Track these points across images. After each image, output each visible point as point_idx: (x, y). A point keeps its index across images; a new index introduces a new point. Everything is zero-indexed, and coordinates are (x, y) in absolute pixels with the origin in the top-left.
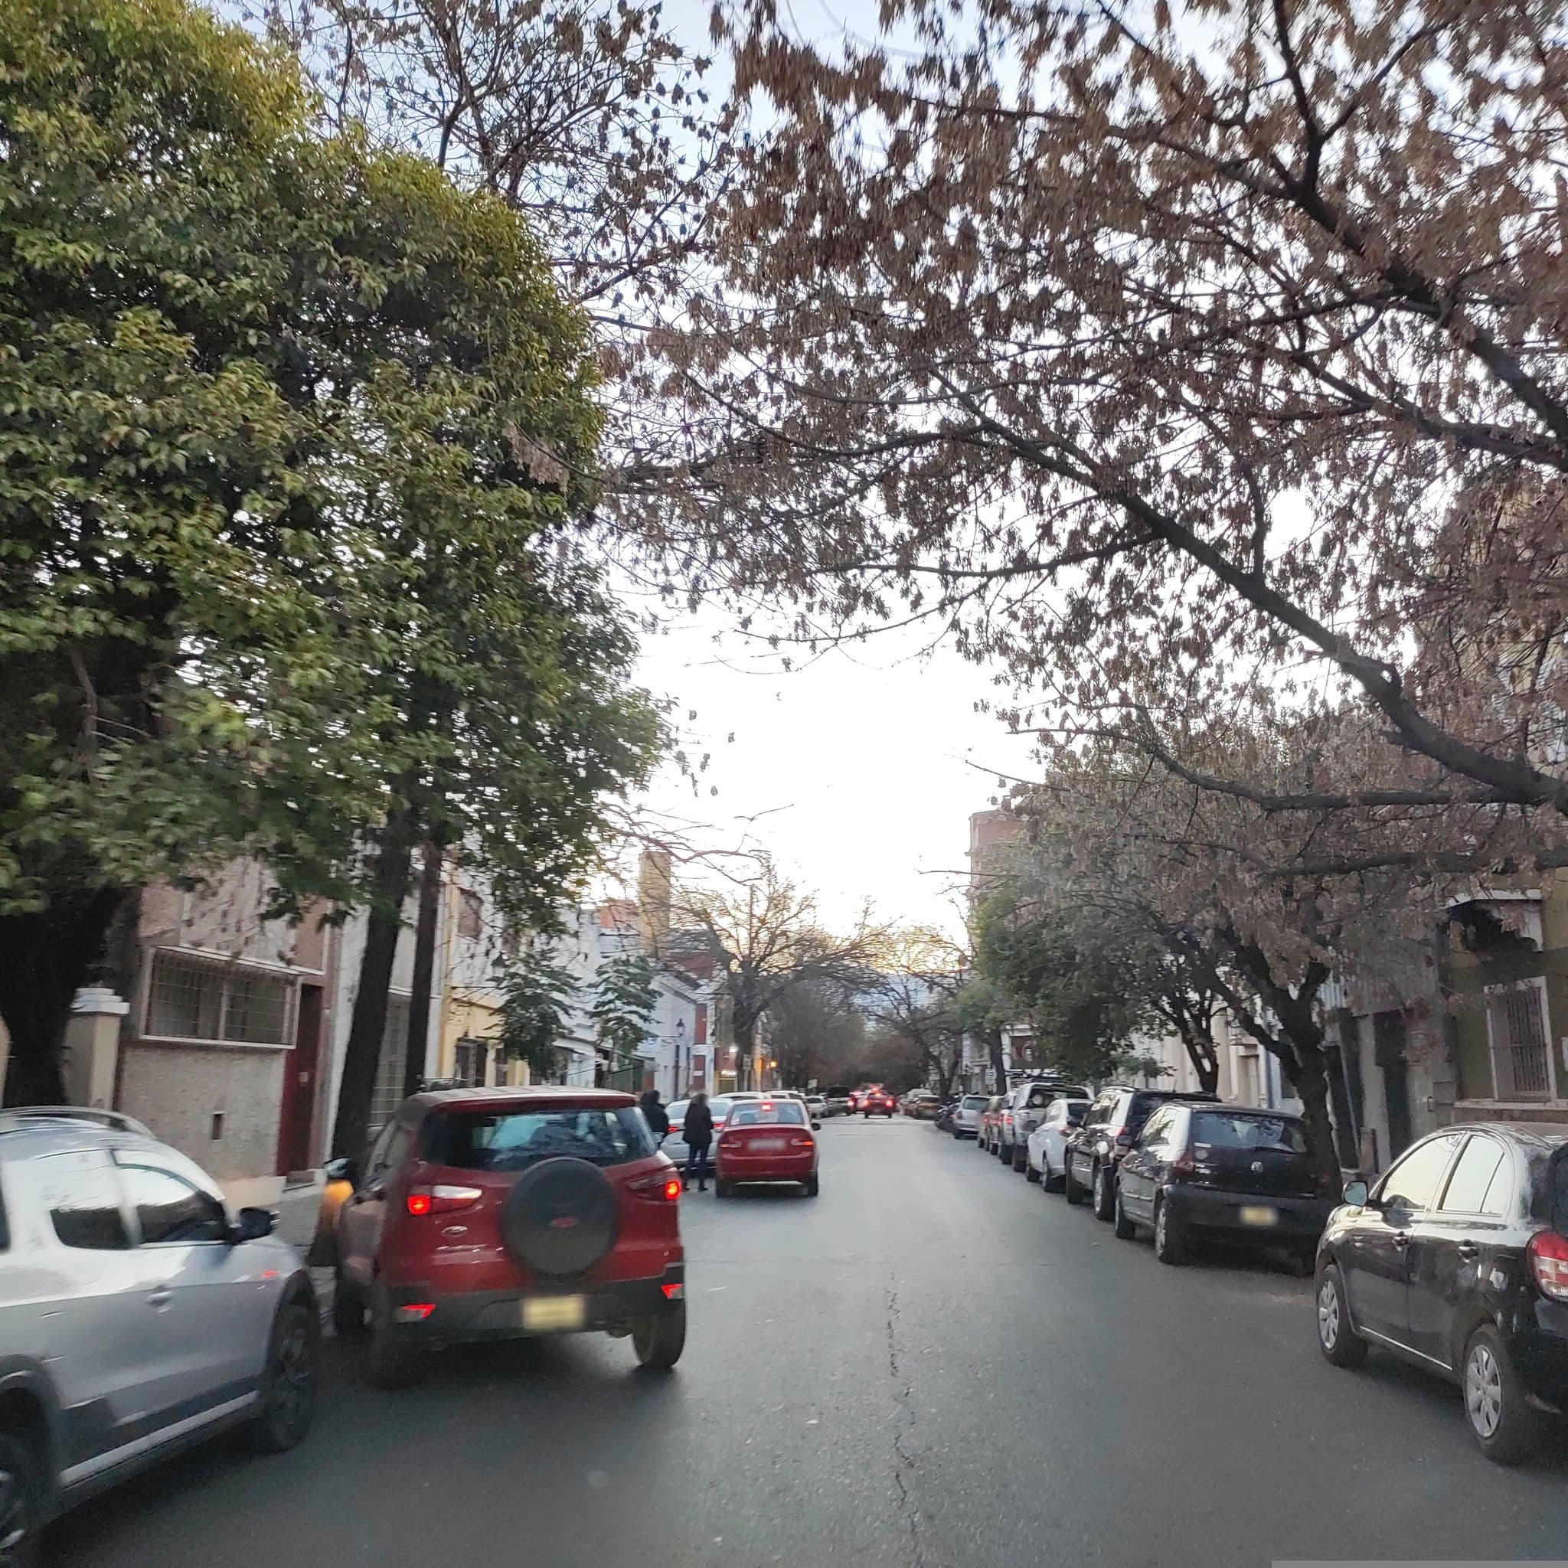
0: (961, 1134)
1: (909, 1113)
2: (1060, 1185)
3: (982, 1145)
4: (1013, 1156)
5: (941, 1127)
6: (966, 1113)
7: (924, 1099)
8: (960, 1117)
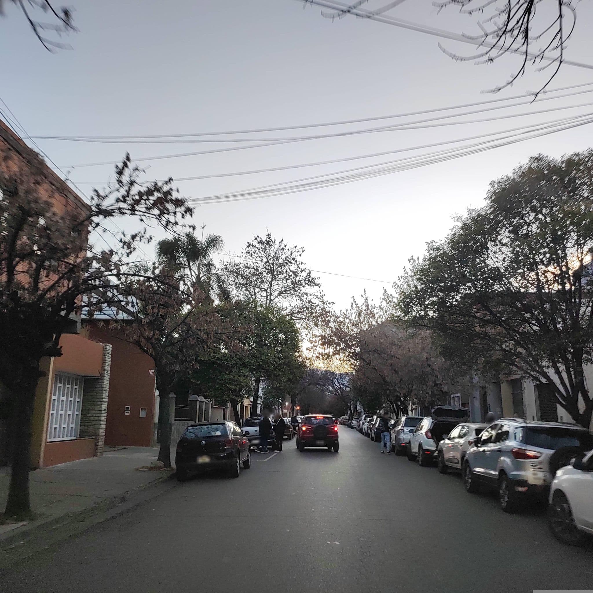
0: (353, 428)
1: (341, 424)
2: (367, 435)
3: (357, 430)
4: (360, 431)
5: (349, 427)
6: (354, 422)
7: (345, 419)
8: (353, 423)
